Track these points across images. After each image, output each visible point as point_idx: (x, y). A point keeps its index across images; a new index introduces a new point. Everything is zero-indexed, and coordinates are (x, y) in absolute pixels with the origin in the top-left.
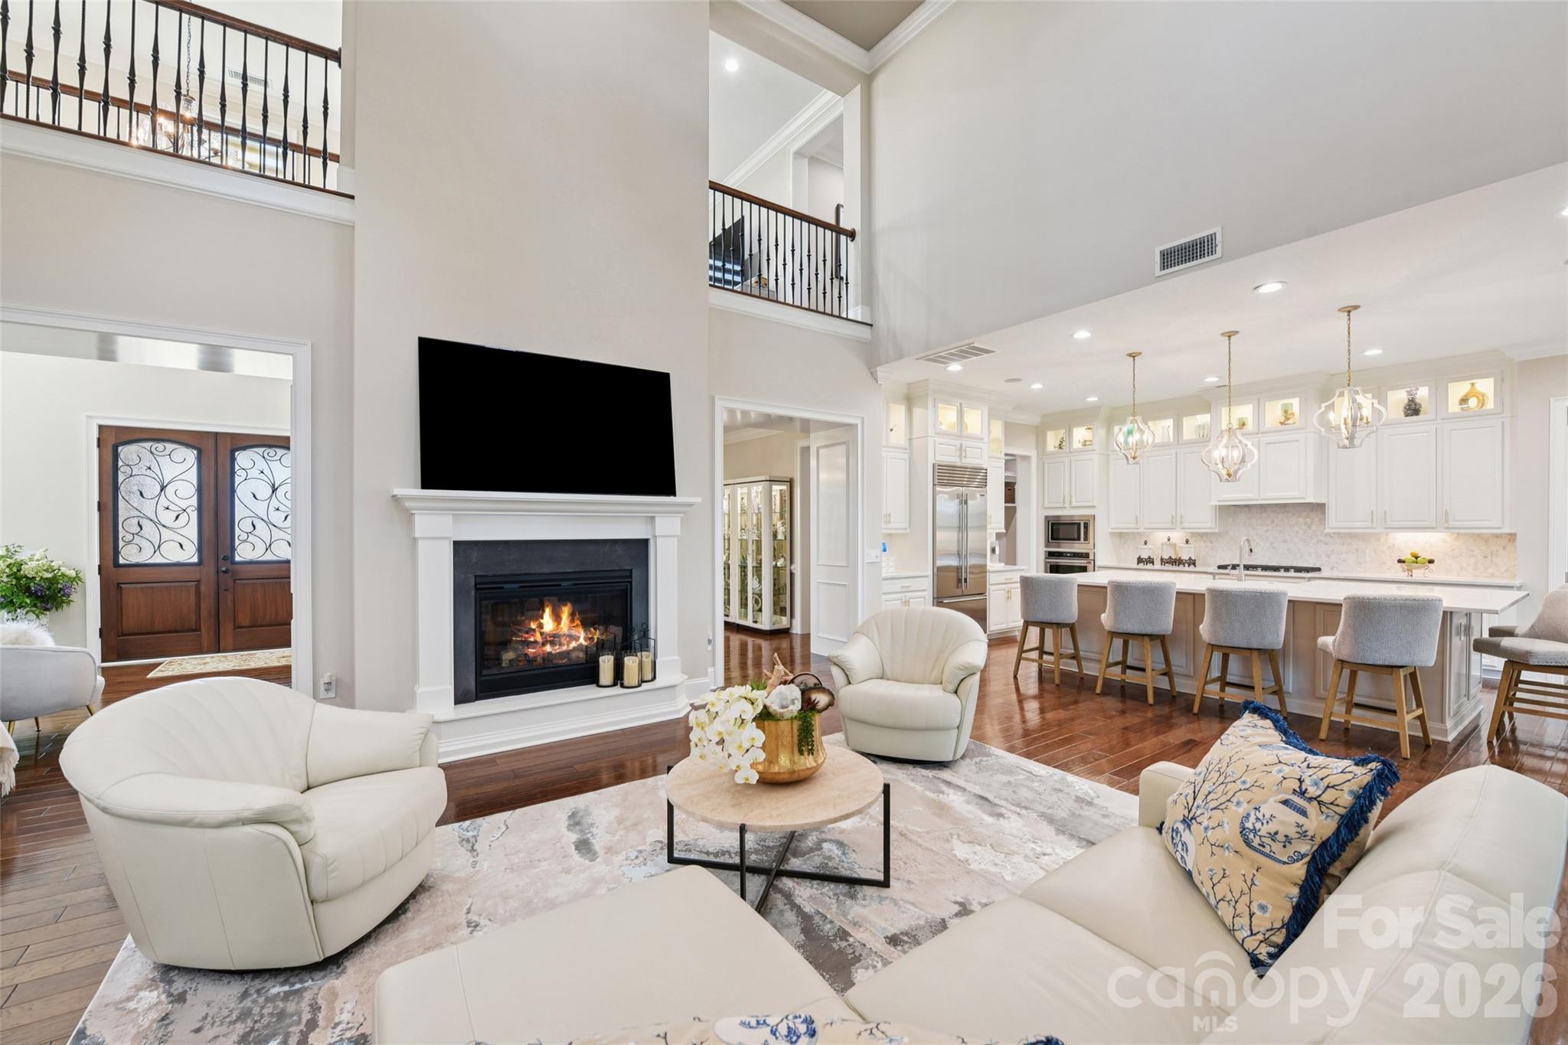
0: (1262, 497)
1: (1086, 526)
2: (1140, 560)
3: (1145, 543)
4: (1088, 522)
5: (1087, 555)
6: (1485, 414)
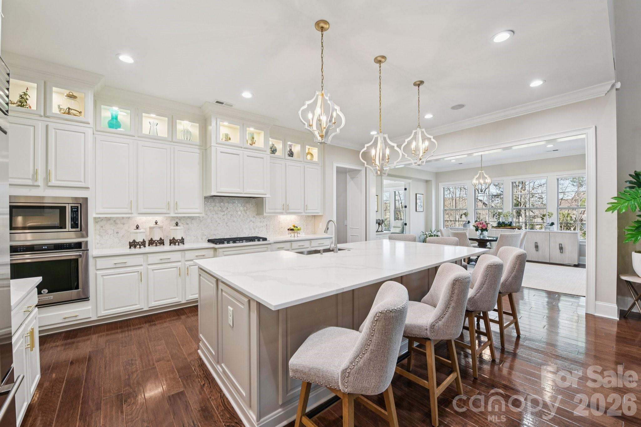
0: (245, 192)
1: (75, 211)
2: (133, 244)
3: (137, 227)
4: (79, 205)
5: (78, 246)
6: (315, 163)
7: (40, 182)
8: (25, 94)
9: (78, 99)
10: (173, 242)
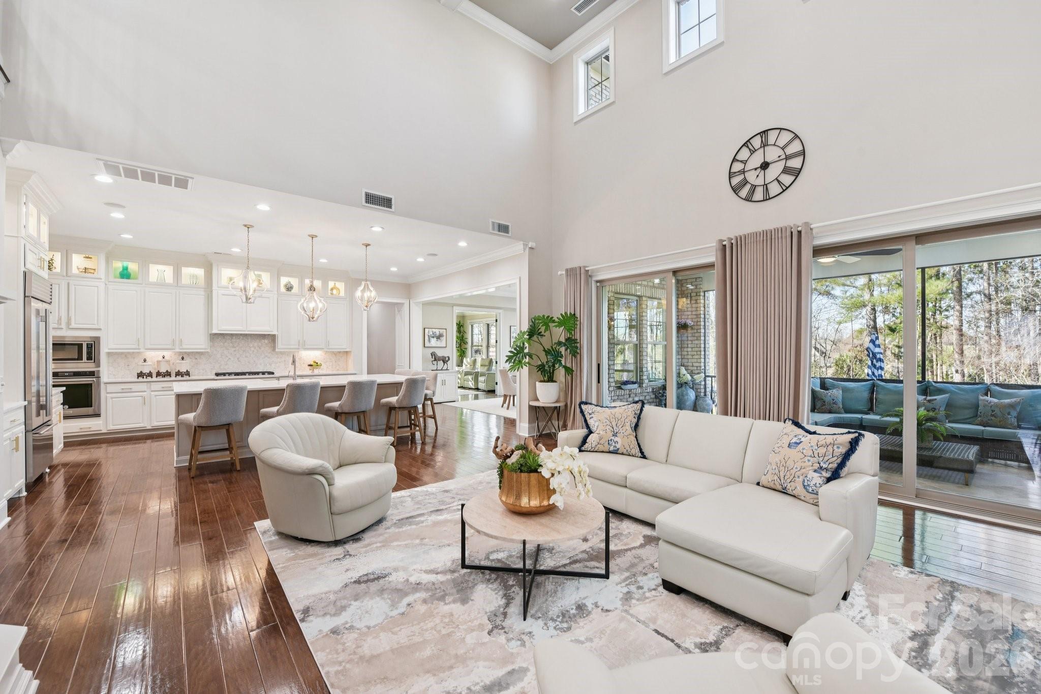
0: (248, 329)
1: (90, 347)
2: (140, 375)
3: (145, 361)
4: (93, 343)
5: (92, 374)
6: (341, 298)
7: (63, 326)
8: (52, 260)
9: (93, 260)
10: (178, 374)
